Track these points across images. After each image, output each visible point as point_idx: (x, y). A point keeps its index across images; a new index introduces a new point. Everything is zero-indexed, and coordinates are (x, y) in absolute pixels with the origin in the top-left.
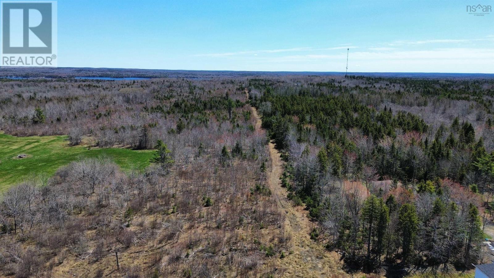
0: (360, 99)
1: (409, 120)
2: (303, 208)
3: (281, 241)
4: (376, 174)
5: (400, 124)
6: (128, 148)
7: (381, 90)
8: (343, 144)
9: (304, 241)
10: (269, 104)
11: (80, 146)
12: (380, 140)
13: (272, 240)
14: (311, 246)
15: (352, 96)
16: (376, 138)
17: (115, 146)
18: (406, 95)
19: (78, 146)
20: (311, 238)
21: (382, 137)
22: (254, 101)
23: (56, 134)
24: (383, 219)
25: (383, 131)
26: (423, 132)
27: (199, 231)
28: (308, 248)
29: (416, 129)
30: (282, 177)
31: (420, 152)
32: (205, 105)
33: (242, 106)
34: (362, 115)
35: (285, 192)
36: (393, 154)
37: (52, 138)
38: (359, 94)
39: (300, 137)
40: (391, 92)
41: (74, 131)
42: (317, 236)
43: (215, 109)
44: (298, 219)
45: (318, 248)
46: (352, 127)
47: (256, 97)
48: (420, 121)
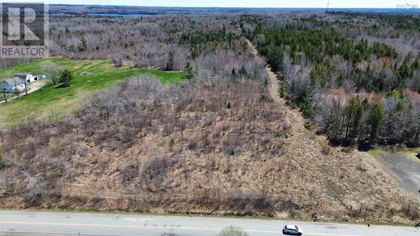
0: (340, 32)
1: (383, 48)
2: (297, 111)
3: (284, 129)
4: (355, 86)
5: (375, 52)
6: (159, 69)
7: (359, 24)
8: (328, 66)
9: (300, 130)
10: (262, 36)
11: (123, 67)
12: (358, 63)
13: (278, 128)
14: (306, 132)
15: (333, 30)
16: (354, 62)
17: (149, 68)
18: (381, 29)
19: (121, 67)
20: (306, 128)
21: (360, 61)
22: (247, 34)
23: (101, 59)
24: (359, 113)
25: (360, 57)
26: (394, 59)
27: (227, 122)
28: (303, 133)
29: (388, 55)
30: (280, 90)
31: (389, 73)
32: (208, 37)
33: (238, 38)
34: (343, 44)
35: (283, 101)
36: (368, 74)
37: (100, 62)
38: (339, 27)
39: (294, 62)
40: (368, 26)
41: (117, 57)
42: (309, 126)
43: (215, 40)
44: (295, 117)
45: (310, 133)
46: (335, 54)
47: (249, 31)
48: (392, 49)
